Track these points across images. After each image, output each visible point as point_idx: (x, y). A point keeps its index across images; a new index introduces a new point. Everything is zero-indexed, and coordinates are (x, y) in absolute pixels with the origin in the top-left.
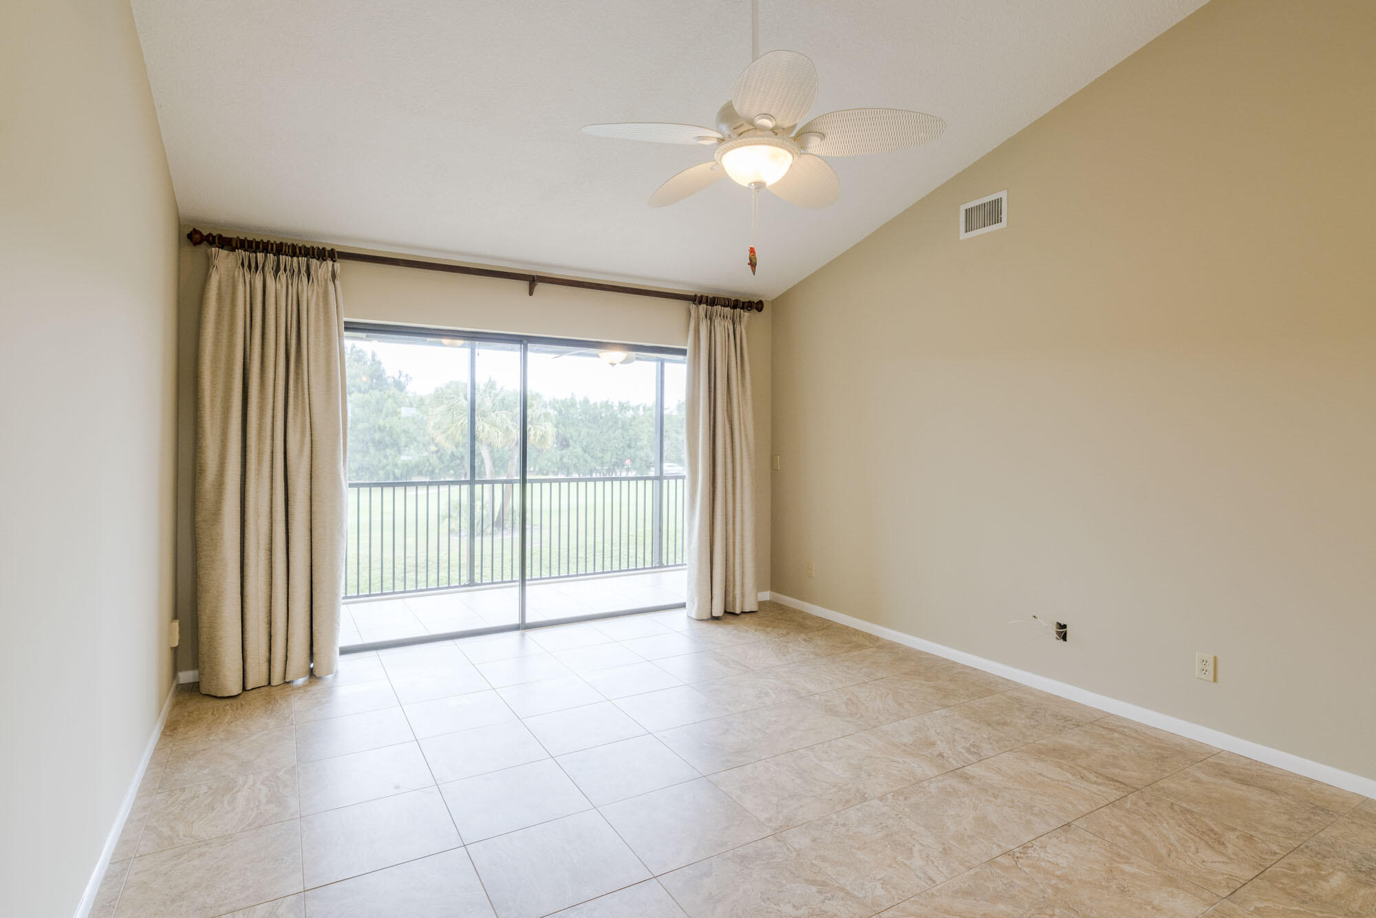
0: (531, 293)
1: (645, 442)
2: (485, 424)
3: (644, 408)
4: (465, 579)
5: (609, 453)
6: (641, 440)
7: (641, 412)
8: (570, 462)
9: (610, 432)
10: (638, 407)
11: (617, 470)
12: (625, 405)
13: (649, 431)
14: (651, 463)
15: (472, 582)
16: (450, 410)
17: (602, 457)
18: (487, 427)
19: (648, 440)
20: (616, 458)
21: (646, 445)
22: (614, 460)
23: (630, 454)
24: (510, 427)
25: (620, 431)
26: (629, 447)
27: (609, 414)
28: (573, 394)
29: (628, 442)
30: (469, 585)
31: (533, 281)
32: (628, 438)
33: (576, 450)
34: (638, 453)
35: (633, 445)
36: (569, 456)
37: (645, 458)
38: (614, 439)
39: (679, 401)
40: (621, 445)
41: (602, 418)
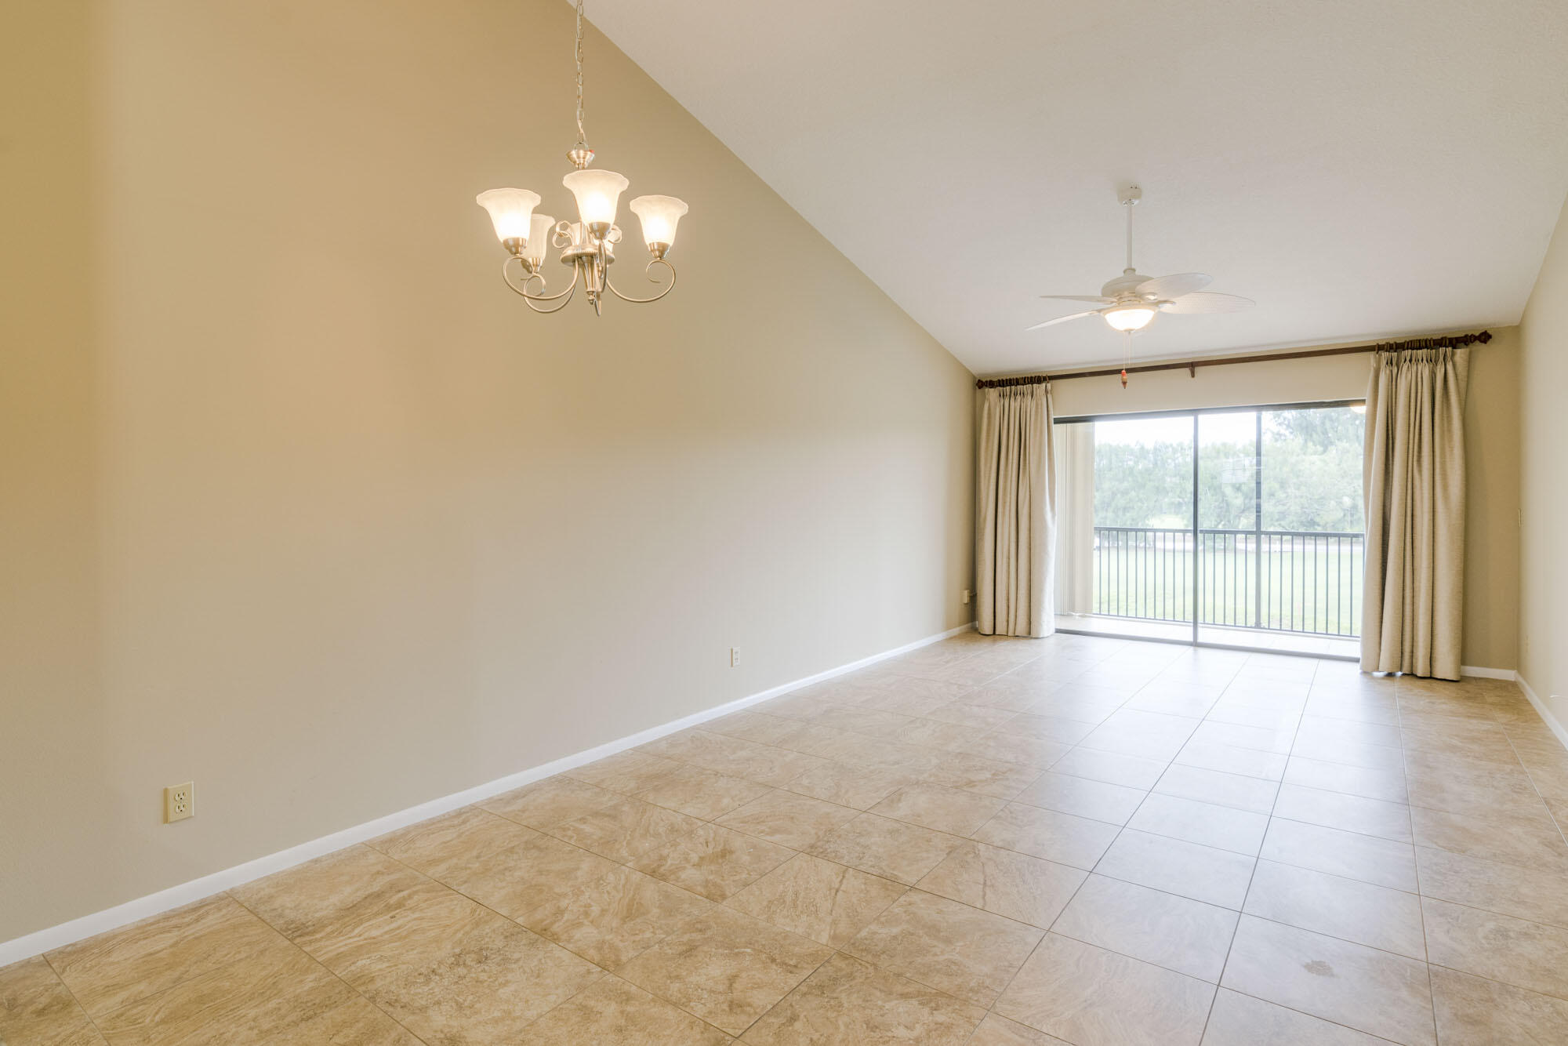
0: (1193, 376)
4: (1252, 621)
15: (1258, 625)
30: (1255, 628)
31: (1192, 366)
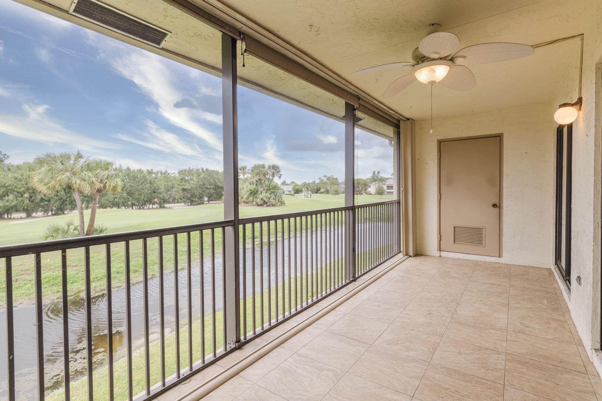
1: (163, 190)
2: (77, 180)
3: (161, 173)
5: (143, 196)
6: (161, 189)
7: (159, 175)
8: (120, 201)
9: (143, 185)
10: (158, 173)
11: (147, 204)
12: (151, 172)
13: (164, 184)
14: (166, 200)
16: (50, 170)
17: (139, 198)
18: (78, 181)
19: (164, 189)
20: (147, 198)
21: (163, 191)
22: (145, 199)
23: (154, 196)
24: (94, 181)
25: (149, 184)
26: (154, 192)
27: (141, 175)
28: (120, 165)
29: (153, 190)
32: (153, 188)
33: (123, 195)
34: (159, 195)
35: (156, 191)
36: (119, 198)
37: (162, 198)
38: (145, 188)
39: (179, 170)
40: (150, 191)
41: (138, 178)
